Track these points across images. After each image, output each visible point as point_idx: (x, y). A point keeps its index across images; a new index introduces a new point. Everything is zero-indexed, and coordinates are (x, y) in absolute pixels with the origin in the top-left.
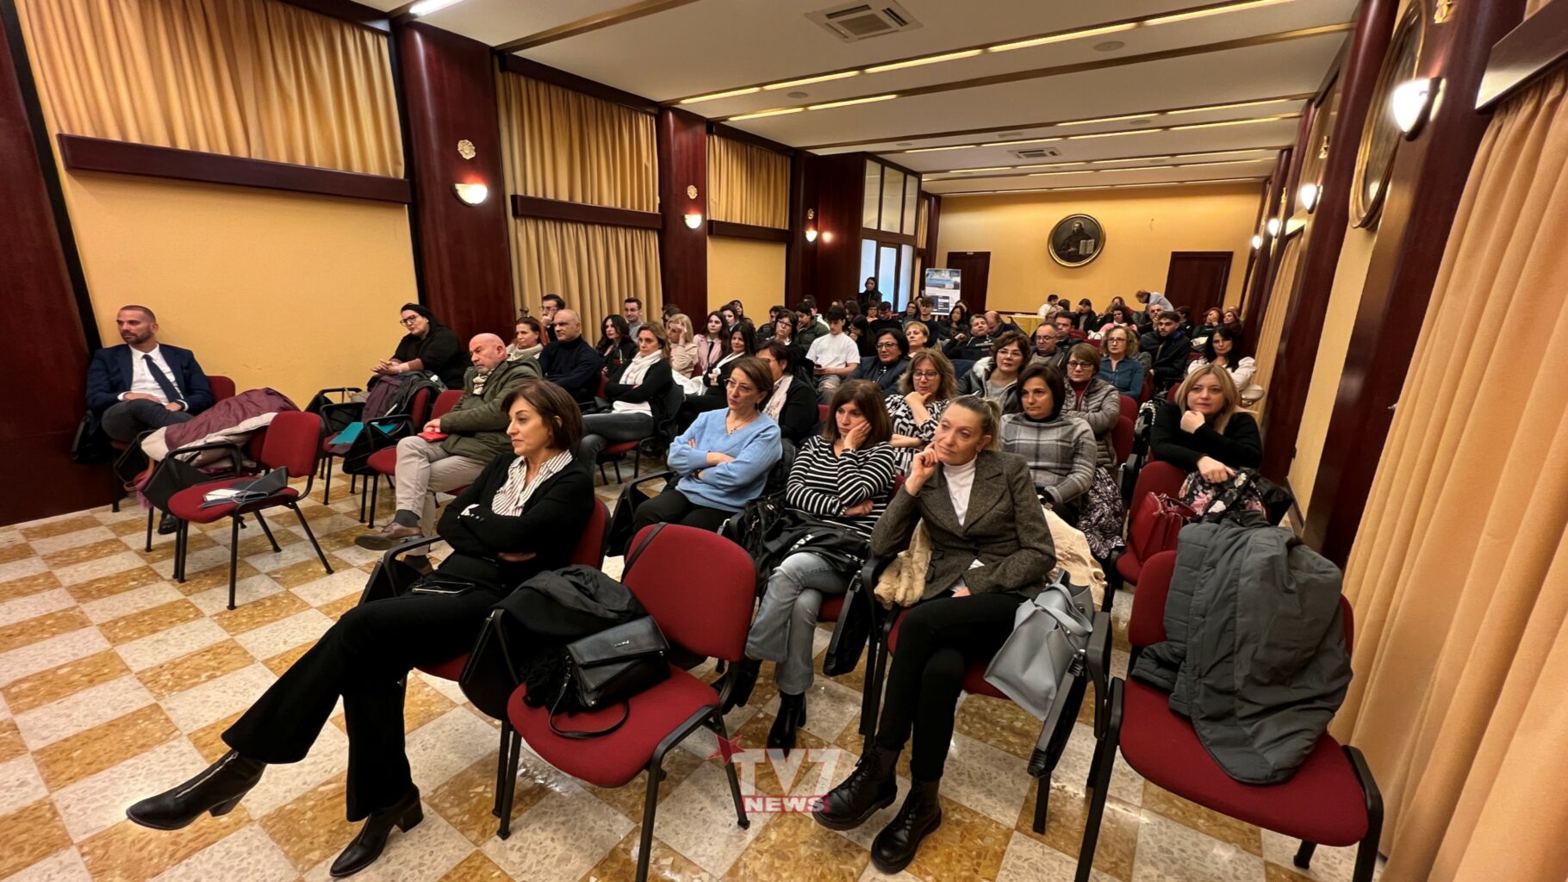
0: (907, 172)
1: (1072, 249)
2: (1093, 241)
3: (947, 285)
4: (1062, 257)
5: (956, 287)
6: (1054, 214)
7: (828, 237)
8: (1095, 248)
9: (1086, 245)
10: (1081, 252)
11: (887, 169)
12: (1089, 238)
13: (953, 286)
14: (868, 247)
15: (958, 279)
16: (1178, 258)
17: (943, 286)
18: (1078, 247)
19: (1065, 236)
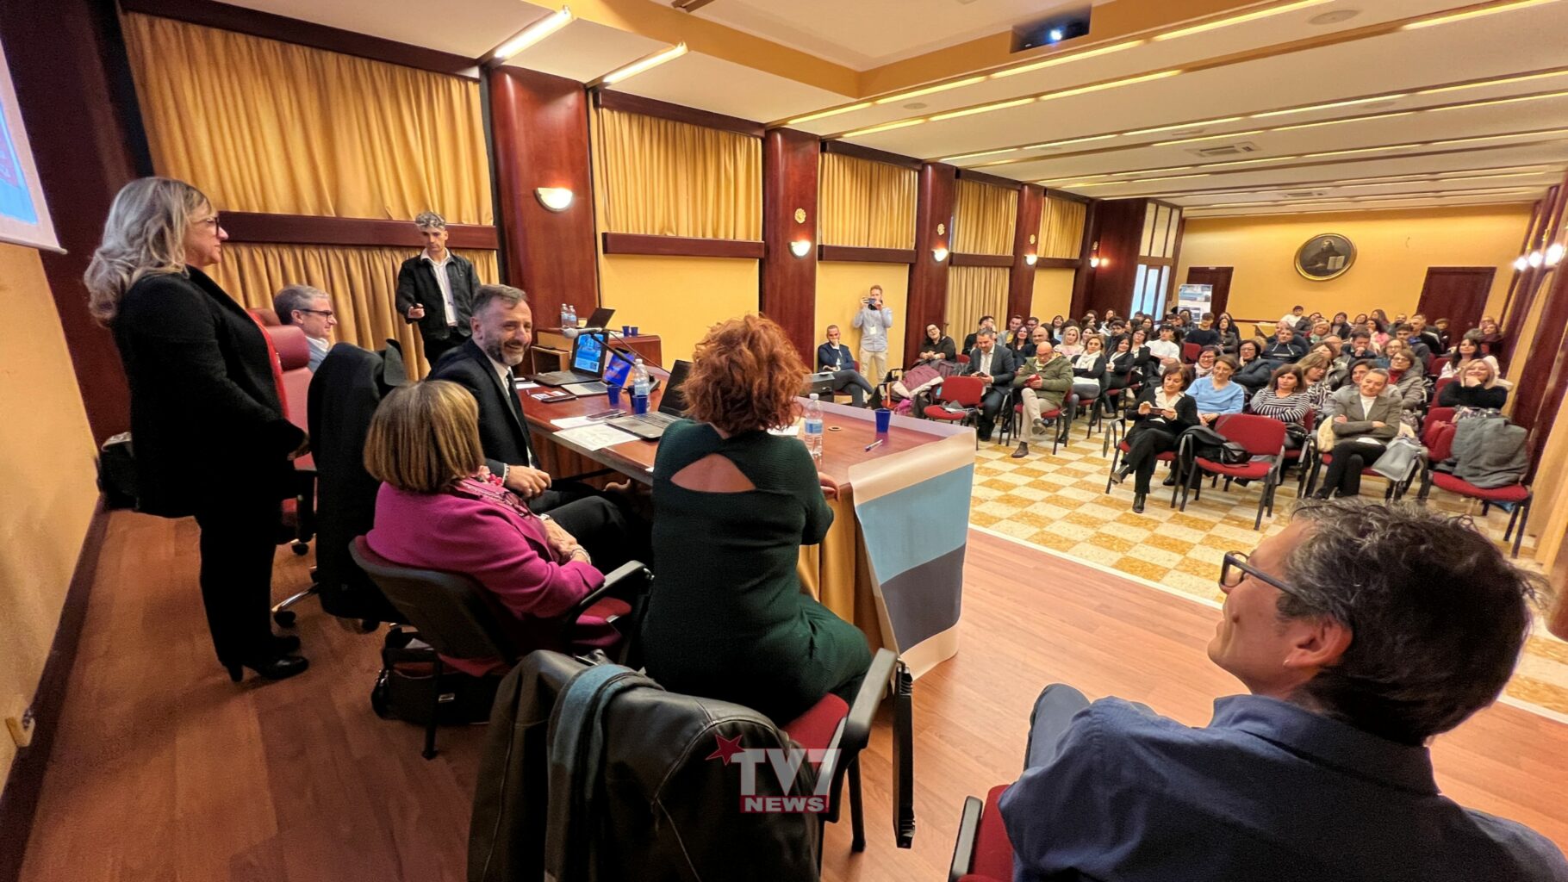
0: (1172, 207)
1: (1320, 265)
2: (1343, 257)
3: (1199, 299)
4: (1309, 272)
5: (1207, 299)
6: (1302, 234)
7: (1105, 262)
8: (1345, 264)
9: (1335, 262)
10: (1330, 267)
11: (1161, 208)
12: (1338, 254)
13: (1203, 299)
14: (1141, 268)
15: (1209, 293)
16: (1433, 273)
17: (1195, 299)
18: (1327, 263)
19: (1313, 253)
